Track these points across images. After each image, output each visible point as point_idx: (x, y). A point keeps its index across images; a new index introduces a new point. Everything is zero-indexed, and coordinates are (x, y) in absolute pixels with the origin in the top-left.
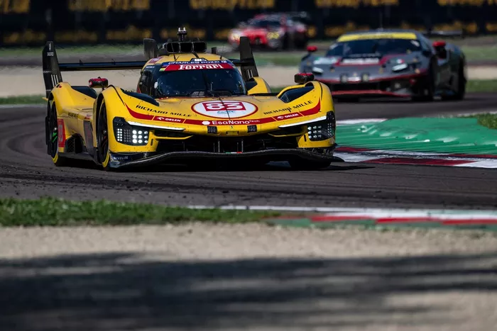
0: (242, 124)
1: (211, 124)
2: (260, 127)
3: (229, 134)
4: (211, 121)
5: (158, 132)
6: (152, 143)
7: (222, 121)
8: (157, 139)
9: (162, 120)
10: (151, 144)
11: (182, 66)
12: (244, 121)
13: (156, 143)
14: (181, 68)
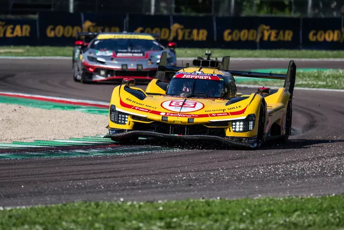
0: (186, 116)
1: (166, 115)
2: (197, 120)
3: (175, 123)
4: (166, 113)
5: (133, 117)
6: (129, 123)
7: (174, 114)
8: (133, 122)
9: (137, 109)
10: (129, 125)
11: (185, 75)
12: (188, 115)
13: (132, 124)
14: (184, 77)
